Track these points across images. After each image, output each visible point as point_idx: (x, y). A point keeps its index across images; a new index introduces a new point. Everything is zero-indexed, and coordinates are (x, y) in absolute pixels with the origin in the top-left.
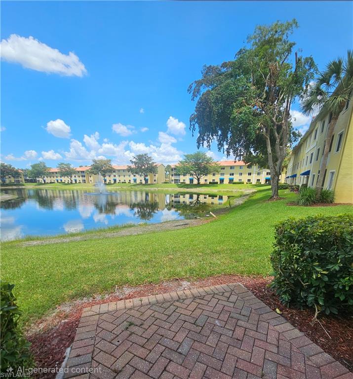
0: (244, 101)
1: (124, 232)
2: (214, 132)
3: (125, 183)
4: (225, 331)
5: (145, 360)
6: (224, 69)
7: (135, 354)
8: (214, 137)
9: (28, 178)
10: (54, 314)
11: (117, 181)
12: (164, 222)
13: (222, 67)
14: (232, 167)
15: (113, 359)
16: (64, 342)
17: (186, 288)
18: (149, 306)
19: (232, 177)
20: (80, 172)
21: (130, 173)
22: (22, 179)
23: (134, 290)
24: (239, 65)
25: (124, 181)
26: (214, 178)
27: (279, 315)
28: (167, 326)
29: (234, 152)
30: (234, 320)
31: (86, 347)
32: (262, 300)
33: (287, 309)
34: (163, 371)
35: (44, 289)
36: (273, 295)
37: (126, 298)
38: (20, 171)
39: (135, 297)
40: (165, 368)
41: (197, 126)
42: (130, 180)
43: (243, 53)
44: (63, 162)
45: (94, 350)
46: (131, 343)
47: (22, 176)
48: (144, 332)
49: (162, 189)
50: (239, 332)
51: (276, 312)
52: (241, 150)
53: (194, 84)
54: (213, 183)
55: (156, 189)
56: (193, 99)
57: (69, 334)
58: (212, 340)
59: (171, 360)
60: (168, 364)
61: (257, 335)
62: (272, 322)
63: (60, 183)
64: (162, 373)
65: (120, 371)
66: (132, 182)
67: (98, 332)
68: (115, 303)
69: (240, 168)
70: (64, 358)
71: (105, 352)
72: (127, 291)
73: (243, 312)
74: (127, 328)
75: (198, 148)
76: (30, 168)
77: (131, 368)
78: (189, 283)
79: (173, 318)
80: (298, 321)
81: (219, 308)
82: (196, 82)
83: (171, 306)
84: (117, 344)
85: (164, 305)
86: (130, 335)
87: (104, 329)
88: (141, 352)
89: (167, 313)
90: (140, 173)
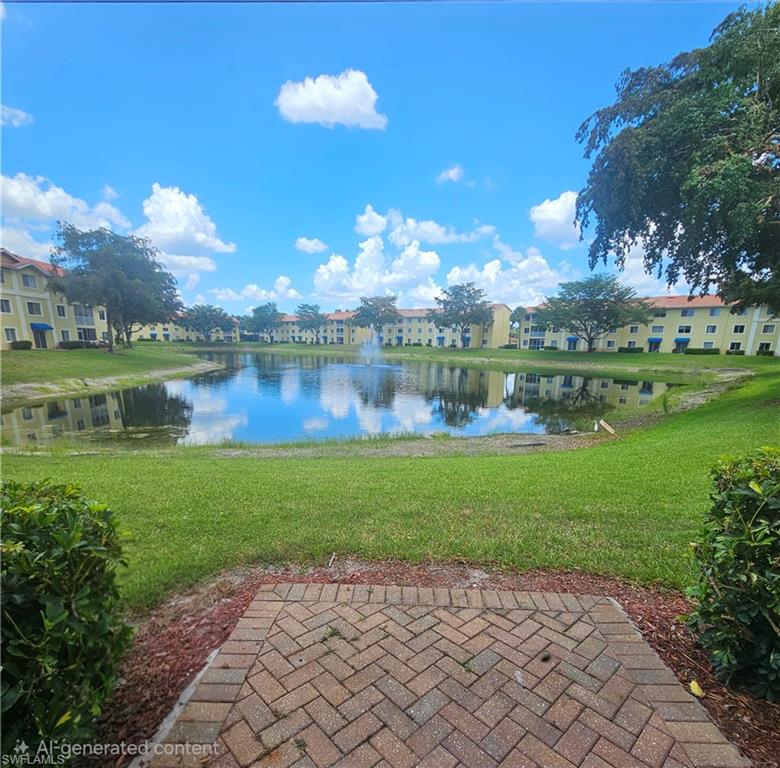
0: (726, 143)
1: (397, 449)
2: (638, 227)
3: (420, 345)
4: (530, 698)
5: (336, 709)
6: (679, 72)
7: (322, 692)
8: (639, 239)
9: (246, 333)
10: (214, 585)
11: (405, 341)
12: (489, 437)
13: (672, 67)
14: (685, 312)
15: (280, 690)
16: (213, 638)
17: (475, 586)
18: (381, 606)
19: (684, 336)
20: (335, 323)
21: (432, 325)
22: (236, 335)
23: (364, 568)
24: (720, 57)
25: (417, 342)
26: (632, 337)
27: (696, 700)
28: (403, 653)
29: (690, 273)
30: (562, 681)
31: (243, 656)
32: (659, 651)
33: (725, 690)
34: (364, 742)
35: (212, 538)
36: (698, 646)
37: (344, 582)
38: (235, 319)
39: (362, 582)
40: (370, 737)
41: (592, 215)
42: (430, 341)
43: (736, 23)
44: (306, 303)
45: (254, 665)
46: (322, 670)
47: (237, 330)
48: (354, 655)
49: (498, 360)
50: (564, 712)
51: (688, 690)
52: (710, 267)
53: (593, 120)
54: (630, 351)
55: (486, 360)
56: (587, 156)
57: (225, 626)
58: (492, 710)
59: (385, 726)
60: (377, 731)
61: (610, 730)
62: (664, 709)
63: (297, 342)
64: (359, 745)
65: (285, 717)
66: (435, 343)
67: (271, 633)
68: (320, 585)
69: (712, 314)
70: (204, 665)
71: (270, 673)
72: (352, 568)
73: (594, 668)
74: (325, 639)
75: (592, 268)
76: (251, 315)
77: (305, 717)
78: (487, 576)
79: (421, 642)
80: (746, 726)
81: (537, 644)
82: (598, 113)
83: (428, 617)
84: (297, 663)
85: (413, 611)
86: (326, 654)
87: (283, 631)
88: (335, 692)
89: (413, 629)
90: (454, 325)
